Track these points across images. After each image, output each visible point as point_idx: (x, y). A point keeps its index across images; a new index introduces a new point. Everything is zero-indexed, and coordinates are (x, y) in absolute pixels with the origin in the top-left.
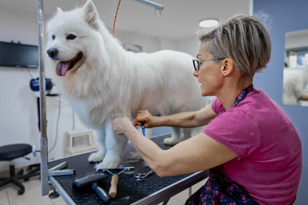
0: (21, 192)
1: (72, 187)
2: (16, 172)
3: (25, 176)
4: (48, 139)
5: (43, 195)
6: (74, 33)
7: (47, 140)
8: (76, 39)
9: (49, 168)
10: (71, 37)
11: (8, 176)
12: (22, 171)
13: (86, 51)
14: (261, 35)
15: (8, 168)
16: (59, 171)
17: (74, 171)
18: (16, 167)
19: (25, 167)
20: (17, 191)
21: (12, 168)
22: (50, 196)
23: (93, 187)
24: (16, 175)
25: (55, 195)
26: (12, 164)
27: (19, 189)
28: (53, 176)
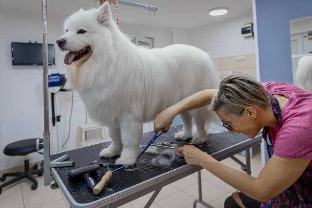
0: (34, 187)
2: (31, 166)
3: (39, 170)
4: (50, 133)
5: (45, 185)
6: (85, 29)
8: (86, 34)
9: (51, 160)
10: (81, 32)
11: (23, 170)
12: (36, 166)
15: (23, 164)
16: (60, 163)
17: (73, 163)
18: (30, 162)
19: (39, 162)
20: (30, 186)
21: (27, 162)
22: (51, 186)
23: (85, 177)
24: (30, 170)
26: (26, 159)
27: (33, 184)
28: (54, 168)
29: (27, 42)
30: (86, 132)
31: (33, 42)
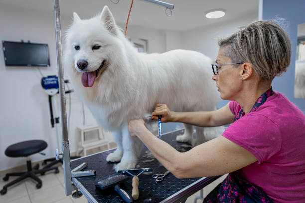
0: (39, 185)
1: (95, 188)
2: (33, 166)
3: (41, 170)
5: (67, 195)
6: (99, 44)
7: (68, 143)
9: (72, 169)
11: (26, 170)
12: (38, 166)
13: (109, 59)
14: (281, 40)
15: (26, 163)
16: (81, 172)
17: (95, 172)
18: (32, 162)
20: (35, 185)
21: (29, 163)
22: (73, 195)
23: (115, 189)
24: (33, 170)
25: (78, 194)
26: (29, 160)
27: (37, 183)
28: (76, 177)
29: (19, 40)
30: (84, 133)
31: (26, 41)
